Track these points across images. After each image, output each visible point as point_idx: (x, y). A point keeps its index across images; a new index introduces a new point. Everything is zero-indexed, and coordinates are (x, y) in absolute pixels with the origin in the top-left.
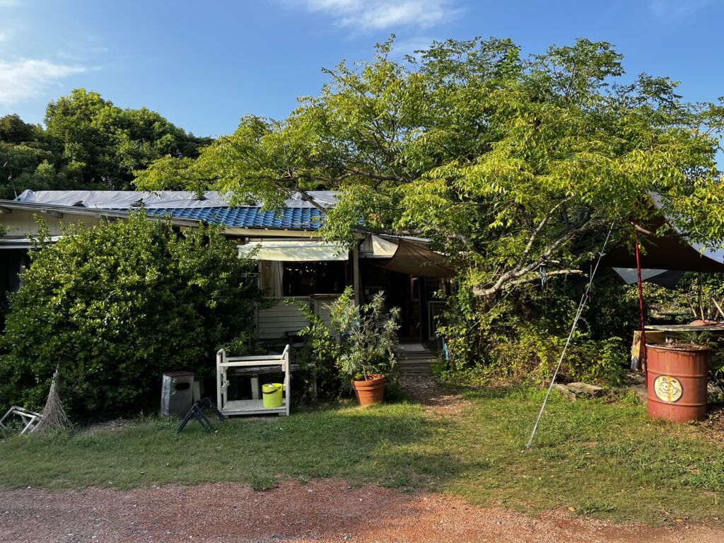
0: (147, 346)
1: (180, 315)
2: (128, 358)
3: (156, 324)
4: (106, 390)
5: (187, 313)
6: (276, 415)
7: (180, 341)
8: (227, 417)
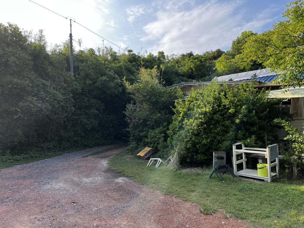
0: (207, 139)
1: (223, 125)
2: (200, 143)
3: (212, 129)
4: (194, 155)
5: (226, 125)
6: (263, 180)
7: (221, 138)
8: (238, 176)
